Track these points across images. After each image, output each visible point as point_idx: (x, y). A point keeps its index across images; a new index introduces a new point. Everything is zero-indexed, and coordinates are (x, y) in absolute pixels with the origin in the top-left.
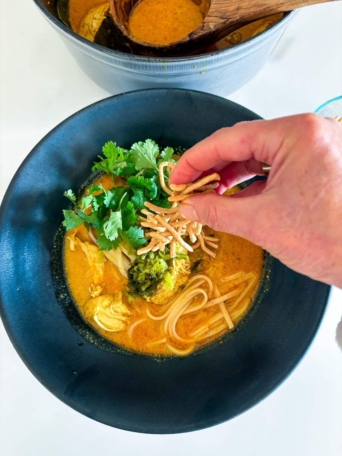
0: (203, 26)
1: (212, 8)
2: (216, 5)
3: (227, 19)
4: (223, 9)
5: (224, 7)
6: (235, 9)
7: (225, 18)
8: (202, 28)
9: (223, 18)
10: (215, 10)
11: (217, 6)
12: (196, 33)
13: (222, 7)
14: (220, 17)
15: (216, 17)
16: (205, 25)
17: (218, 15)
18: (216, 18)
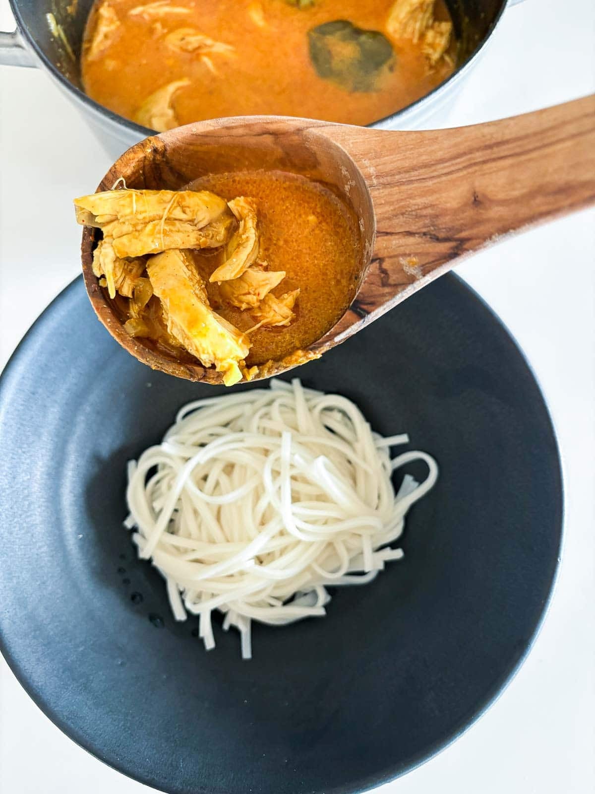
0: (384, 271)
1: (378, 201)
2: (387, 191)
3: (456, 240)
4: (420, 201)
5: (421, 196)
6: (466, 205)
7: (446, 240)
8: (382, 279)
9: (438, 240)
10: (392, 208)
11: (390, 195)
12: (372, 300)
13: (411, 197)
14: (425, 234)
15: (410, 234)
16: (386, 265)
17: (413, 228)
18: (411, 240)
